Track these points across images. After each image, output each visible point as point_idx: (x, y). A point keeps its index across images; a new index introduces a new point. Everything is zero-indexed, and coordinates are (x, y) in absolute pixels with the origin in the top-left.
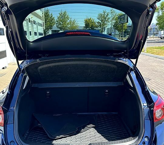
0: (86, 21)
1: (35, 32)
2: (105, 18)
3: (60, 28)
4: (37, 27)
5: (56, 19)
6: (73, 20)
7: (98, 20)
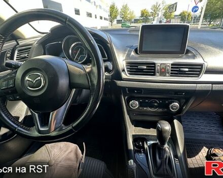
0: (142, 11)
1: (100, 16)
2: (157, 9)
5: (120, 10)
6: (132, 10)
7: (151, 11)
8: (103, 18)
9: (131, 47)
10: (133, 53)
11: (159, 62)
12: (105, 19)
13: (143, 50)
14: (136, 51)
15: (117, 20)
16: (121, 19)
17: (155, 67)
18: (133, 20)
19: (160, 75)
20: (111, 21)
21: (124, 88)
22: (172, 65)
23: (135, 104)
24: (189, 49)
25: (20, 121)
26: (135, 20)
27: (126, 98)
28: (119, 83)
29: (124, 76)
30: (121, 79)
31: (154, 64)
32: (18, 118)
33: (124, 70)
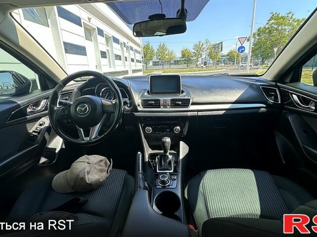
0: (183, 52)
1: (132, 59)
2: (200, 49)
3: (159, 59)
4: (135, 54)
5: (156, 50)
6: (170, 51)
7: (193, 51)
8: (135, 61)
9: (145, 90)
10: (146, 94)
11: (162, 98)
12: (138, 61)
13: (153, 91)
14: (148, 92)
15: (153, 62)
16: (158, 60)
17: (159, 102)
18: (172, 62)
19: (164, 107)
20: (146, 63)
21: (140, 117)
22: (171, 100)
23: (149, 129)
24: (183, 89)
25: (56, 152)
26: (175, 61)
27: (143, 125)
28: (136, 114)
29: (139, 109)
30: (137, 111)
31: (159, 100)
32: (55, 149)
33: (139, 105)
